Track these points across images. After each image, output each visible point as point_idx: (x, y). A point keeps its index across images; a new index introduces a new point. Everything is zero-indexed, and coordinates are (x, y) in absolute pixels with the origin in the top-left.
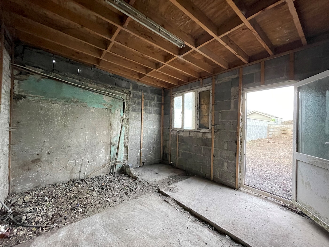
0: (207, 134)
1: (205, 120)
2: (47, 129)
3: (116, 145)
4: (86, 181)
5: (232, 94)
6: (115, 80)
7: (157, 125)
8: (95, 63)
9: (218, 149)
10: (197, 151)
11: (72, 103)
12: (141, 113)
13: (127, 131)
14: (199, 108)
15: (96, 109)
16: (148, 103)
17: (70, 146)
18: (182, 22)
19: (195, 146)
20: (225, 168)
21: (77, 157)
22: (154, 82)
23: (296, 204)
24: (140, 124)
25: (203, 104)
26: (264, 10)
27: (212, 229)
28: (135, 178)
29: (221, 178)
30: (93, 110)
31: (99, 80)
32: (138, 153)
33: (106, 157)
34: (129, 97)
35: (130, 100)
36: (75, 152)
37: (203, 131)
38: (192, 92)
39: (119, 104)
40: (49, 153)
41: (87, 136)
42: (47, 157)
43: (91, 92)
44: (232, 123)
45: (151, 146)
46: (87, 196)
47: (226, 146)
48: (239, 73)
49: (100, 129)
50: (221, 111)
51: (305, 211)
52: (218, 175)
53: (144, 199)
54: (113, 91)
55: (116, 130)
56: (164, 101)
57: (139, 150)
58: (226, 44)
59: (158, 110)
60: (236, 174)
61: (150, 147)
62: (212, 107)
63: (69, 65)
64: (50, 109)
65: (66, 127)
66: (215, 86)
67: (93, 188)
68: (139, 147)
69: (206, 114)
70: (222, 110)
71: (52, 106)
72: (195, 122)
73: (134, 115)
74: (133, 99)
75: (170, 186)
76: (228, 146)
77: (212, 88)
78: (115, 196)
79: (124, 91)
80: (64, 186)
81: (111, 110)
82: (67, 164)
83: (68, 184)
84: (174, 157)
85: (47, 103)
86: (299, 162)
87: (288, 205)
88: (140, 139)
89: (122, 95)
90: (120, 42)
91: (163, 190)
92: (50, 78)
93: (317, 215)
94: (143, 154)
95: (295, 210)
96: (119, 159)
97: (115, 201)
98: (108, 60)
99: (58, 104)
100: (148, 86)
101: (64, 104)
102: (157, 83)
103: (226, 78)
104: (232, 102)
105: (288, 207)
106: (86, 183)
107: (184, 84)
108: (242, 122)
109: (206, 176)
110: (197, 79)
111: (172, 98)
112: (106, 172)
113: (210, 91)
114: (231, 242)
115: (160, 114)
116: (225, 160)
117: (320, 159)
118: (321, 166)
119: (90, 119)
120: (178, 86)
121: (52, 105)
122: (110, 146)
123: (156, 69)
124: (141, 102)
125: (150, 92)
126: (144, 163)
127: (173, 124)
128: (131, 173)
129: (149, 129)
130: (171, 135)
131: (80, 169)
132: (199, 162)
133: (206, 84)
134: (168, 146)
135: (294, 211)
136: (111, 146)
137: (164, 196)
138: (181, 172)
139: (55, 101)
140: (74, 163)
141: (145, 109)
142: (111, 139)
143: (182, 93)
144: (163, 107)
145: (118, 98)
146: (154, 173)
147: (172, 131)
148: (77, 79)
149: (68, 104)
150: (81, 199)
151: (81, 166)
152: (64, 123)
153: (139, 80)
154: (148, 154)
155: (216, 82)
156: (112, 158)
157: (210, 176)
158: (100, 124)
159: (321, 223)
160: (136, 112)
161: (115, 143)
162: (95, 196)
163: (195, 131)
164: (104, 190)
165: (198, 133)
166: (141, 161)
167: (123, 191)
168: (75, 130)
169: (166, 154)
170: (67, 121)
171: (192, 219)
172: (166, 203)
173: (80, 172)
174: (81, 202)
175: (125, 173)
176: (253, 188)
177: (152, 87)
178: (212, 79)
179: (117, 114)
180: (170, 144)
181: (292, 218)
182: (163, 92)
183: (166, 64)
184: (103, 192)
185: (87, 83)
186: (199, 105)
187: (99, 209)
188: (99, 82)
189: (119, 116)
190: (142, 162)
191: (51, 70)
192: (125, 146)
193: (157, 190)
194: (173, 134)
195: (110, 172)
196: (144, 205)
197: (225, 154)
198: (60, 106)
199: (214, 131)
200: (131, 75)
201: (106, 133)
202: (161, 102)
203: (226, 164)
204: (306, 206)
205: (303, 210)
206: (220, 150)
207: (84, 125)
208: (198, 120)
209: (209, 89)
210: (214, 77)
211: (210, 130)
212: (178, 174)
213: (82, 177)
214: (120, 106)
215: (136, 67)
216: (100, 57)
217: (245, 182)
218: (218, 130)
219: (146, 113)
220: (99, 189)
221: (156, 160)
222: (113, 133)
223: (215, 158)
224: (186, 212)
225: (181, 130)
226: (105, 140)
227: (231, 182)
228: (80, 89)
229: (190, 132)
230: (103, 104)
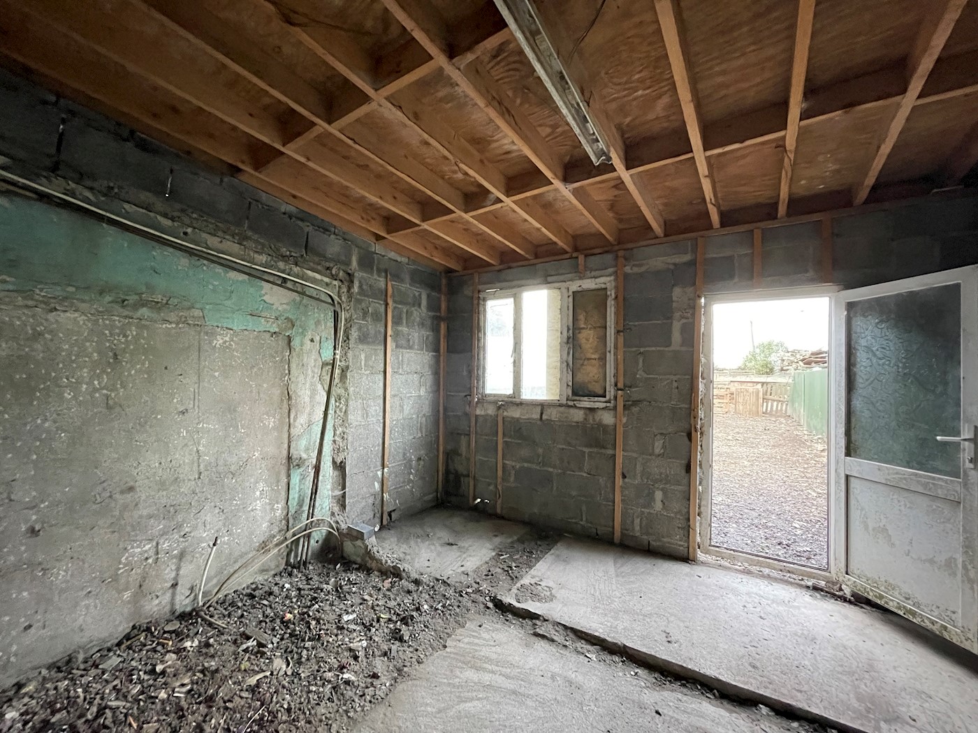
0: (600, 412)
1: (590, 372)
2: (25, 424)
3: (306, 462)
4: (208, 617)
5: (674, 305)
6: (306, 229)
7: (428, 384)
8: (243, 162)
9: (635, 455)
10: (568, 463)
11: (144, 311)
12: (383, 348)
13: (341, 411)
14: (571, 341)
15: (236, 334)
16: (404, 316)
17: (131, 489)
18: (625, 90)
19: (563, 449)
20: (658, 505)
21: (165, 527)
22: (426, 248)
23: (849, 580)
24: (381, 384)
25: (583, 326)
26: (847, 110)
27: (714, 695)
28: (396, 573)
29: (648, 534)
30: (227, 339)
31: (250, 228)
32: (376, 484)
33: (272, 509)
34: (348, 291)
35: (352, 303)
36: (152, 510)
37: (586, 403)
38: (549, 288)
39: (316, 315)
40: (33, 532)
41: (203, 441)
42: (23, 548)
43: (219, 269)
44: (675, 384)
45: (412, 454)
46: (253, 681)
47: (661, 446)
48: (694, 251)
49: (250, 409)
50: (642, 350)
51: (876, 596)
52: (637, 528)
53: (468, 643)
54: (296, 269)
55: (307, 410)
56: (449, 310)
57: (379, 473)
58: (707, 173)
59: (430, 338)
60: (688, 520)
61: (411, 460)
62: (616, 339)
63: (132, 152)
64: (41, 334)
65: (118, 409)
66: (624, 281)
67: (255, 643)
68: (379, 463)
69: (593, 356)
70: (646, 347)
71: (46, 320)
72: (561, 380)
73: (363, 357)
74: (359, 301)
75: (522, 582)
76: (664, 447)
77: (613, 284)
78: (361, 654)
79: (334, 272)
80: (114, 661)
81: (289, 339)
82: (120, 563)
83: (129, 648)
84: (489, 484)
85: (27, 307)
86: (852, 480)
87: (822, 584)
88: (381, 435)
89: (327, 284)
90: (400, 107)
91: (509, 599)
92: (43, 197)
93: (910, 602)
94: (389, 484)
95: (841, 593)
96: (318, 515)
97: (375, 676)
98: (308, 159)
99: (76, 315)
100: (404, 260)
101: (109, 312)
102: (435, 253)
103: (658, 259)
104: (677, 326)
105: (822, 590)
106: (210, 624)
107: (521, 263)
108: (705, 381)
109: (599, 532)
110: (567, 253)
111: (478, 304)
112: (273, 565)
113: (609, 293)
114: (779, 720)
115: (436, 350)
116: (656, 485)
117: (916, 475)
118: (920, 489)
119: (217, 374)
120: (501, 267)
121: (51, 316)
122: (286, 468)
123: (466, 213)
124: (382, 309)
125: (407, 279)
126: (393, 514)
127: (484, 382)
128: (373, 558)
129: (406, 401)
130: (476, 416)
131: (173, 575)
132: (574, 493)
133: (596, 270)
134: (463, 450)
135: (840, 597)
136: (289, 469)
137: (524, 619)
138: (522, 531)
139: (66, 298)
140: (152, 553)
141: (397, 335)
142: (289, 442)
143: (514, 290)
144: (443, 327)
145: (314, 295)
146: (442, 545)
147: (479, 405)
148: (165, 216)
149: (126, 313)
150: (229, 701)
151: (180, 560)
152: (105, 392)
153: (378, 238)
154: (404, 482)
155: (627, 267)
156: (292, 511)
157: (614, 534)
158: (251, 392)
159: (923, 621)
160: (368, 343)
161: (304, 456)
162: (282, 673)
163: (561, 405)
164: (303, 640)
165: (572, 411)
166: (385, 508)
167: (381, 631)
168: (156, 418)
169: (458, 476)
170: (122, 383)
171: (645, 677)
172: (542, 644)
173: (174, 586)
174: (238, 715)
175: (343, 557)
176: (732, 552)
177: (414, 262)
178: (617, 257)
179: (311, 350)
180: (473, 444)
181: (846, 617)
182: (444, 281)
183: (508, 201)
184: (307, 649)
185: (204, 235)
186: (571, 328)
187: (334, 725)
188: (250, 233)
189: (315, 360)
190: (387, 509)
191: (48, 162)
192: (334, 462)
193: (490, 605)
194: (483, 413)
195: (288, 563)
196: (485, 665)
197: (656, 467)
198: (89, 320)
199: (624, 406)
200: (363, 218)
201: (271, 422)
202: (440, 312)
203: (659, 495)
204: (876, 583)
205: (871, 594)
206: (643, 459)
207: (192, 397)
208: (571, 373)
209: (603, 286)
210: (621, 253)
211: (609, 402)
212: (515, 538)
213: (183, 603)
214: (318, 323)
215: (395, 198)
216: (284, 145)
217: (710, 539)
218: (636, 403)
219: (397, 347)
220: (282, 639)
221: (426, 498)
222: (298, 421)
223: (626, 480)
224: (616, 659)
225: (514, 401)
226: (271, 450)
227: (675, 542)
228: (178, 253)
229: (543, 406)
230: (263, 314)
